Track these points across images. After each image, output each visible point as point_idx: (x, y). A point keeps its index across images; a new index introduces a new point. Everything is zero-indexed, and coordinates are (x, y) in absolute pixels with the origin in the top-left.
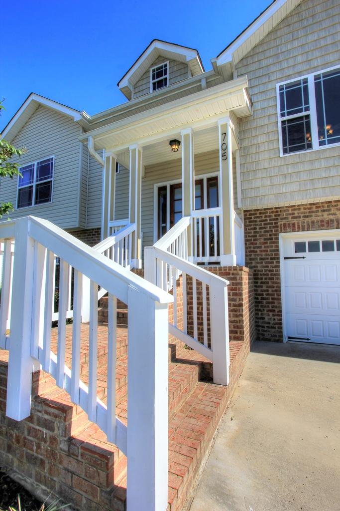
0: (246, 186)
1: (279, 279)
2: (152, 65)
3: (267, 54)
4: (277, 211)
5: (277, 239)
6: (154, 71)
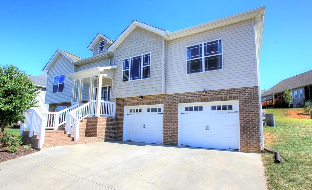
0: (114, 91)
1: (123, 121)
2: (100, 40)
3: (122, 48)
4: (124, 99)
5: (123, 108)
6: (100, 43)
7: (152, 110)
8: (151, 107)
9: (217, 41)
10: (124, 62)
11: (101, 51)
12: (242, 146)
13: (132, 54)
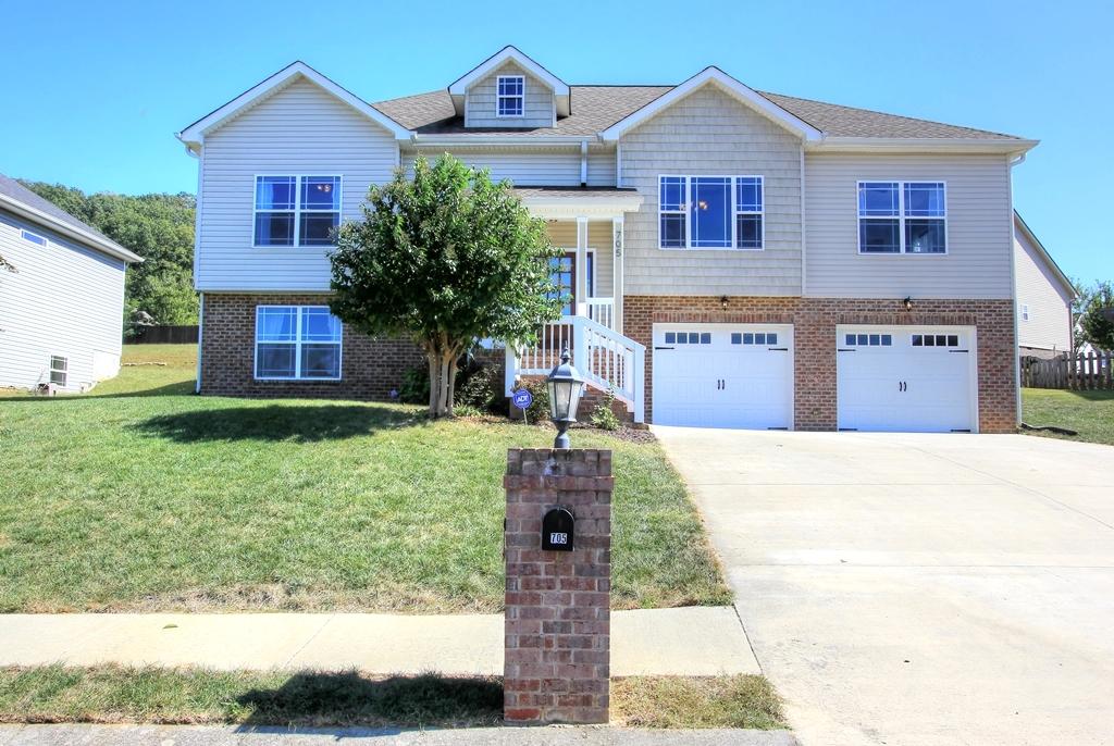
2: (501, 70)
3: (653, 139)
4: (652, 300)
5: (651, 328)
6: (501, 80)
8: (743, 329)
9: (934, 185)
10: (663, 186)
11: (508, 113)
12: (982, 423)
13: (694, 165)
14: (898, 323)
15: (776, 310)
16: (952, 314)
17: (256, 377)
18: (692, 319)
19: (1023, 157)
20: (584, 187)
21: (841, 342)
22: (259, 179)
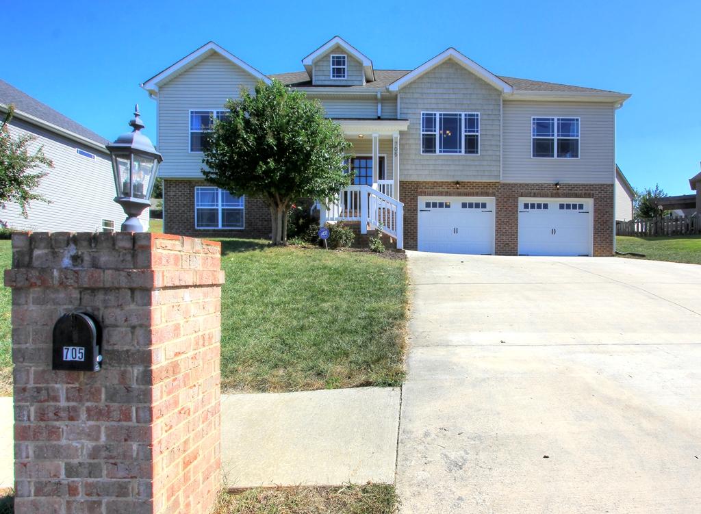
2: (333, 52)
3: (418, 90)
4: (418, 183)
5: (417, 199)
6: (333, 57)
7: (471, 205)
8: (468, 200)
9: (573, 120)
10: (423, 118)
11: (337, 76)
12: (595, 251)
13: (441, 106)
14: (552, 197)
15: (485, 189)
16: (581, 192)
17: (196, 227)
18: (440, 194)
19: (622, 104)
20: (379, 118)
21: (521, 207)
22: (192, 112)
